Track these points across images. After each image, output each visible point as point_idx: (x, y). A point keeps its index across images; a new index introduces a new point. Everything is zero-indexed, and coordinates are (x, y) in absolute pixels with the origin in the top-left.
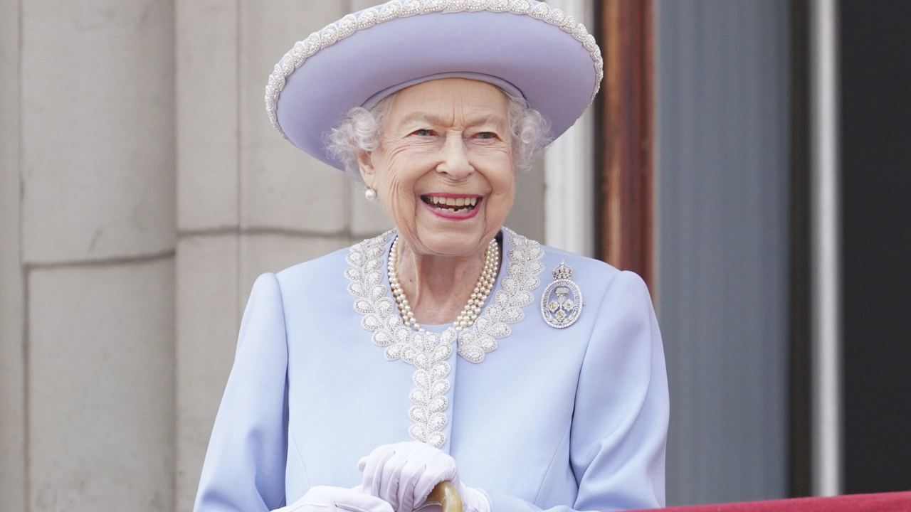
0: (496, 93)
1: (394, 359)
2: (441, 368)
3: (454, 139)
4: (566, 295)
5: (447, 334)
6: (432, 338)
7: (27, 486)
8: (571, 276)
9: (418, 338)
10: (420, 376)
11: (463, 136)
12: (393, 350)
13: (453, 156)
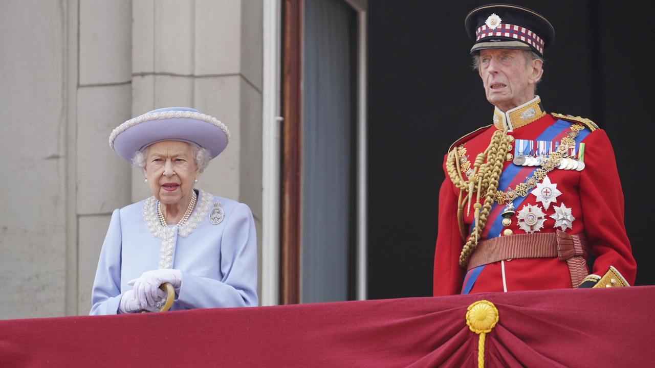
0: (185, 145)
1: (156, 237)
2: (171, 240)
3: (168, 162)
4: (218, 212)
5: (174, 228)
6: (169, 229)
7: (77, 293)
8: (220, 206)
9: (164, 229)
10: (164, 243)
11: (172, 160)
12: (156, 234)
13: (168, 168)
